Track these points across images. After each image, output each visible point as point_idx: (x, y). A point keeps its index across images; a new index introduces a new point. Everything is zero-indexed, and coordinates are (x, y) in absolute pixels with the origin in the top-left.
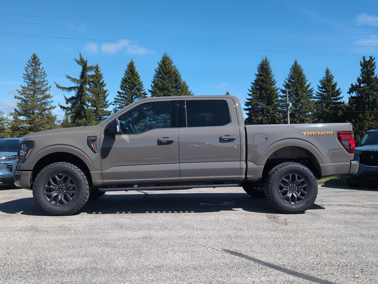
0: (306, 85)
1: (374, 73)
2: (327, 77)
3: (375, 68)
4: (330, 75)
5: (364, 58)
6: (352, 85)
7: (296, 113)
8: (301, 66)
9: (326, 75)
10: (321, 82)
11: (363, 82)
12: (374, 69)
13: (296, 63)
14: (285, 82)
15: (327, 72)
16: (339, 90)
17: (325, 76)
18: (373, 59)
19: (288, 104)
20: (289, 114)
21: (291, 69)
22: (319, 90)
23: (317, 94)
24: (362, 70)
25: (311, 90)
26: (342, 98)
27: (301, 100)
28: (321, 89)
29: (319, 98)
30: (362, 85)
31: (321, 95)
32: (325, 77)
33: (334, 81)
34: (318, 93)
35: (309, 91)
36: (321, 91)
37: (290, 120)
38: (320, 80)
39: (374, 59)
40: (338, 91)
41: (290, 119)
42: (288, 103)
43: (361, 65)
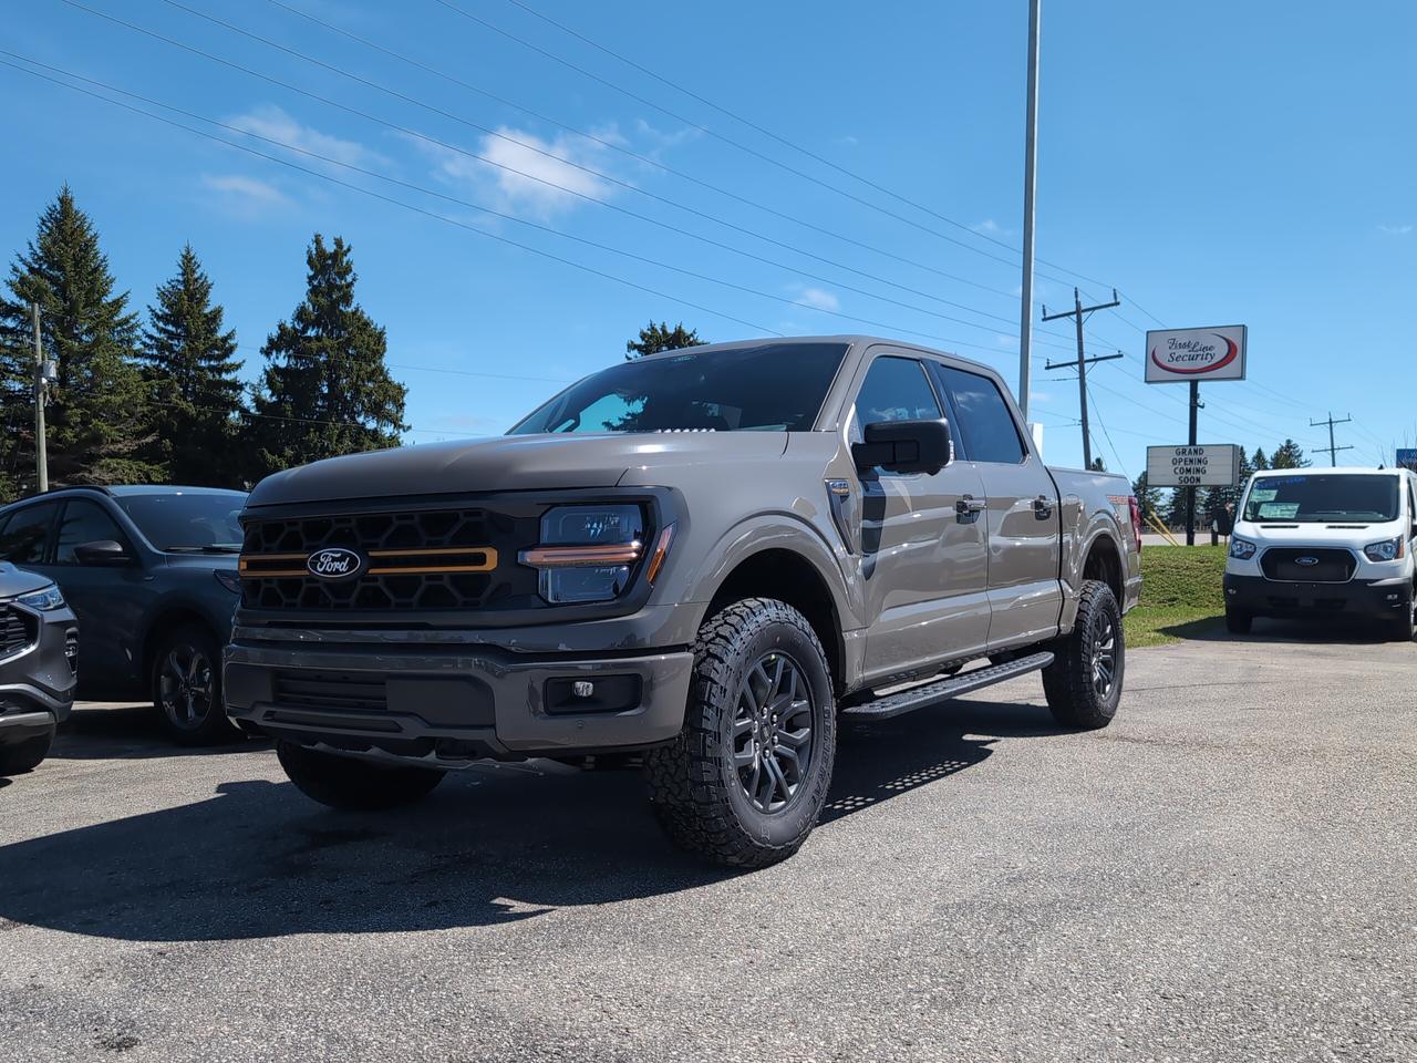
0: (109, 299)
1: (352, 296)
2: (186, 282)
3: (354, 280)
4: (196, 276)
5: (318, 241)
6: (282, 327)
7: (69, 408)
8: (89, 220)
9: (183, 275)
10: (162, 295)
11: (316, 323)
12: (350, 285)
13: (65, 202)
14: (15, 269)
15: (188, 263)
16: (230, 336)
17: (181, 278)
18: (345, 248)
19: (41, 367)
20: (42, 408)
21: (44, 221)
22: (154, 325)
23: (148, 341)
24: (311, 279)
25: (126, 321)
26: (238, 366)
27: (93, 355)
28: (161, 324)
29: (152, 357)
30: (311, 333)
31: (161, 346)
32: (178, 281)
33: (214, 301)
34: (151, 337)
35: (120, 324)
36: (161, 330)
37: (46, 433)
38: (158, 289)
39: (349, 250)
40: (225, 340)
41: (46, 427)
42: (39, 362)
43: (310, 262)
